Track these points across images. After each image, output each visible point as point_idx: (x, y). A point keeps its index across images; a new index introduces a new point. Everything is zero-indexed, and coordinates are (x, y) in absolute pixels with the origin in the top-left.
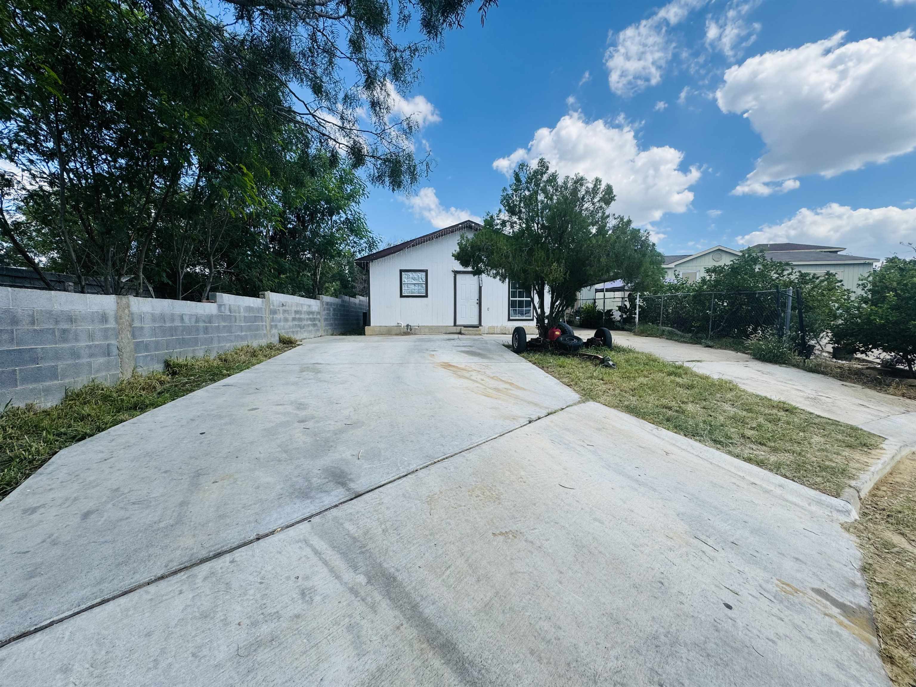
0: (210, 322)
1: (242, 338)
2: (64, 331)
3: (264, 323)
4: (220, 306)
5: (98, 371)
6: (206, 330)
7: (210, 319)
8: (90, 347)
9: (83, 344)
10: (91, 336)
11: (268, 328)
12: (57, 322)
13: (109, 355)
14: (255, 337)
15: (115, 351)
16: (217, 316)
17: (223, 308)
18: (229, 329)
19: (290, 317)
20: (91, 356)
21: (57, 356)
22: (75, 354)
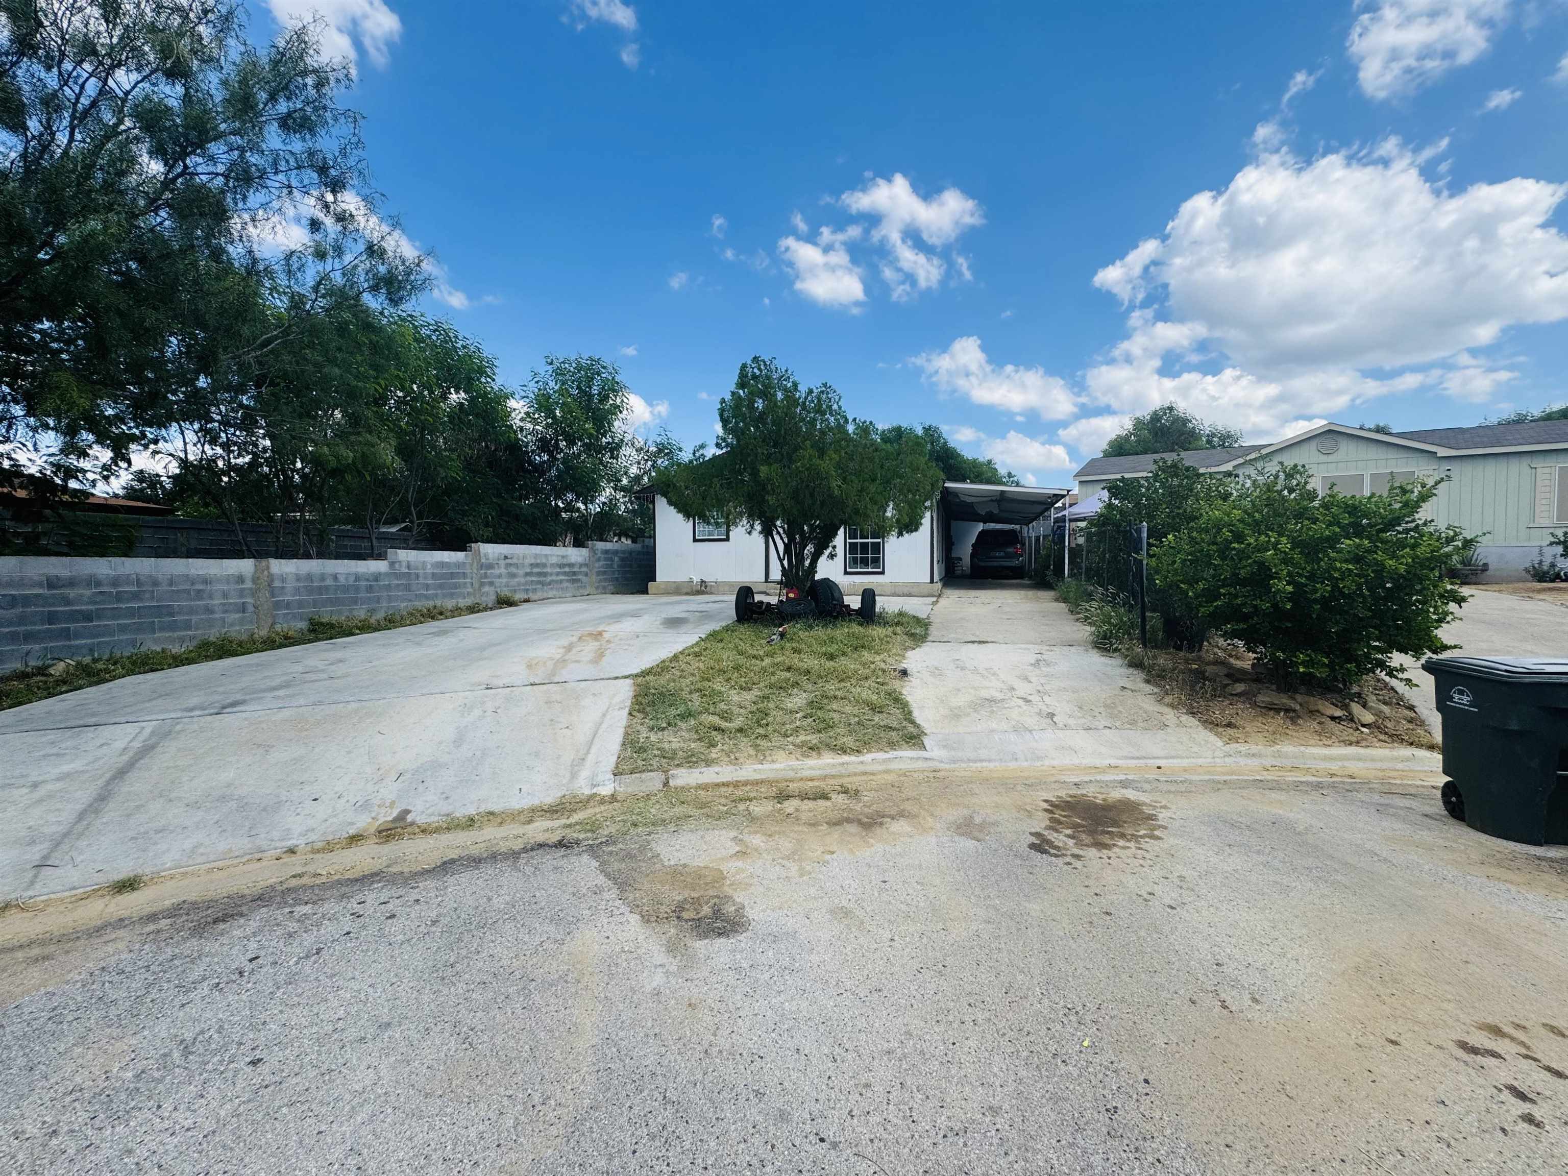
0: (377, 580)
1: (427, 597)
2: (199, 591)
3: (468, 580)
4: (392, 564)
5: (232, 625)
6: (370, 589)
7: (377, 577)
8: (224, 604)
9: (216, 602)
10: (225, 595)
11: (476, 585)
12: (193, 584)
13: (244, 612)
14: (452, 596)
15: (251, 609)
16: (386, 574)
17: (397, 566)
18: (408, 588)
19: (521, 572)
20: (226, 612)
21: (192, 611)
22: (209, 610)
